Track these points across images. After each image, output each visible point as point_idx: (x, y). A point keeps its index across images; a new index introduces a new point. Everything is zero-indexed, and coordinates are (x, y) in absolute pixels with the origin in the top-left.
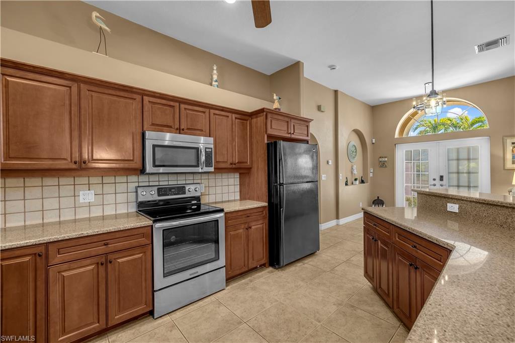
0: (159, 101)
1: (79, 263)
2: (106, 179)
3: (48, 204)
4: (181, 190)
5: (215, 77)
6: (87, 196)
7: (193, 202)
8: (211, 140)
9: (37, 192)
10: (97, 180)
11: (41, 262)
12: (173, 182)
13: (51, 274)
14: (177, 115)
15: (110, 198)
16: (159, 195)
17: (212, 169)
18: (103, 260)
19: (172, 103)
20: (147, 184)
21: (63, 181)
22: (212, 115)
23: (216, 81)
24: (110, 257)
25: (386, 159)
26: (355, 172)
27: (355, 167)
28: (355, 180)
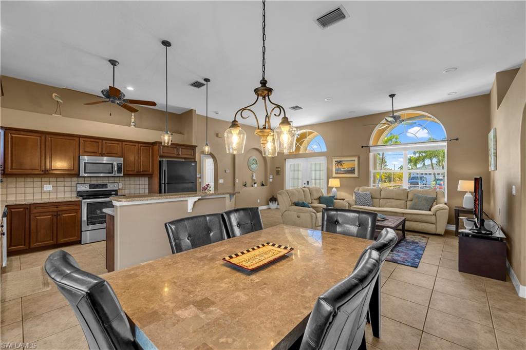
0: (89, 140)
1: (44, 214)
2: (59, 180)
3: (28, 190)
4: (105, 186)
5: (133, 120)
6: (48, 187)
7: (113, 193)
8: (122, 159)
9: (22, 185)
10: (54, 179)
11: (27, 212)
12: (100, 182)
13: (32, 216)
14: (100, 147)
15: (60, 189)
16: (90, 188)
17: (122, 175)
18: (56, 214)
19: (97, 140)
20: (83, 182)
21: (35, 179)
22: (124, 146)
23: (133, 123)
24: (59, 213)
25: (280, 169)
26: (254, 178)
27: (254, 174)
28: (255, 183)
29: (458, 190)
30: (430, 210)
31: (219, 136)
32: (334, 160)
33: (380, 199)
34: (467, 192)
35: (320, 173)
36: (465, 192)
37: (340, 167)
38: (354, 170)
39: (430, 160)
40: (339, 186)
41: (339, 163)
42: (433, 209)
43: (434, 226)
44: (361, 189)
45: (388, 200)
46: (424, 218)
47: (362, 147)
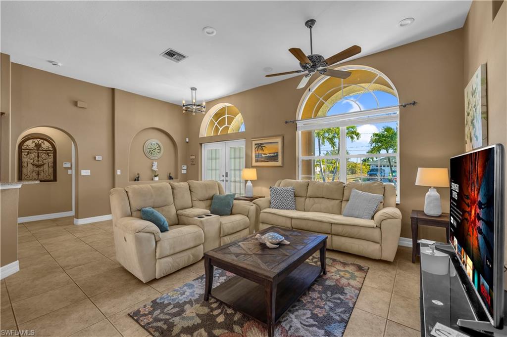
25: (194, 157)
26: (155, 168)
27: (155, 164)
28: (155, 176)
29: (416, 184)
30: (373, 218)
31: (79, 105)
32: (254, 143)
33: (306, 197)
34: (430, 187)
35: (240, 161)
36: (427, 188)
37: (261, 152)
38: (277, 155)
39: (385, 151)
40: (256, 178)
41: (260, 146)
42: (378, 216)
43: (377, 246)
44: (283, 182)
45: (316, 200)
46: (363, 232)
47: (286, 122)
